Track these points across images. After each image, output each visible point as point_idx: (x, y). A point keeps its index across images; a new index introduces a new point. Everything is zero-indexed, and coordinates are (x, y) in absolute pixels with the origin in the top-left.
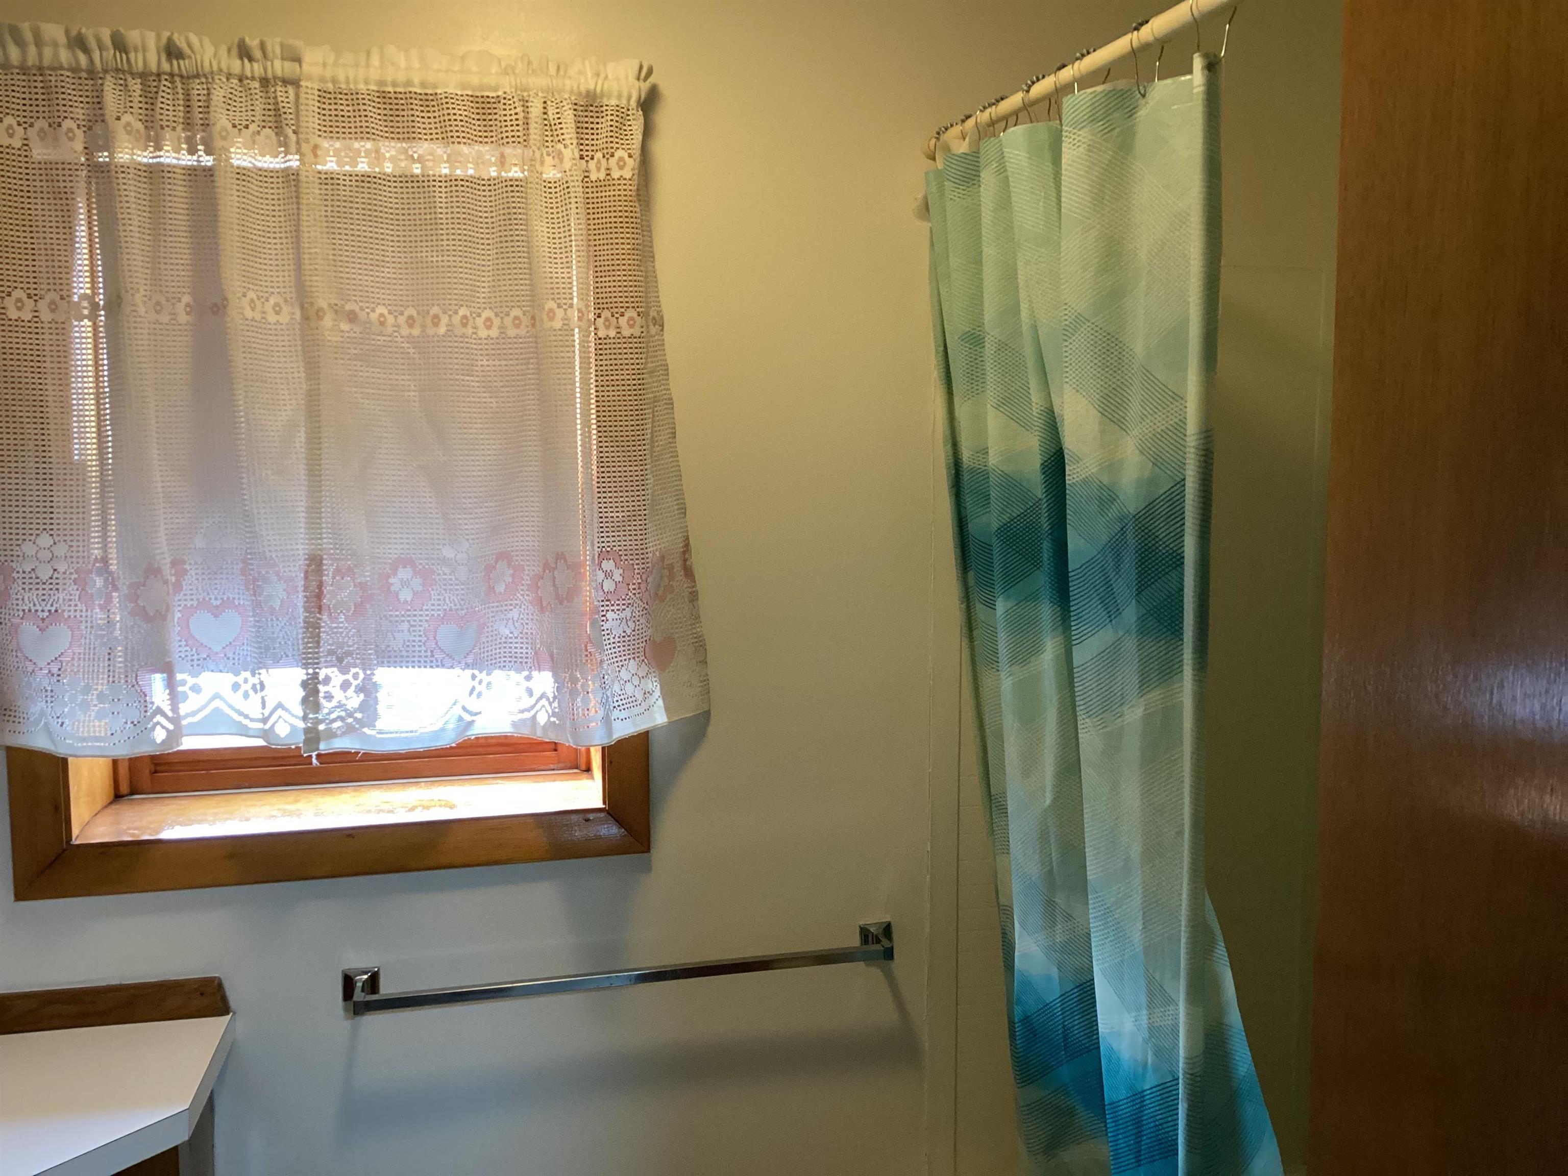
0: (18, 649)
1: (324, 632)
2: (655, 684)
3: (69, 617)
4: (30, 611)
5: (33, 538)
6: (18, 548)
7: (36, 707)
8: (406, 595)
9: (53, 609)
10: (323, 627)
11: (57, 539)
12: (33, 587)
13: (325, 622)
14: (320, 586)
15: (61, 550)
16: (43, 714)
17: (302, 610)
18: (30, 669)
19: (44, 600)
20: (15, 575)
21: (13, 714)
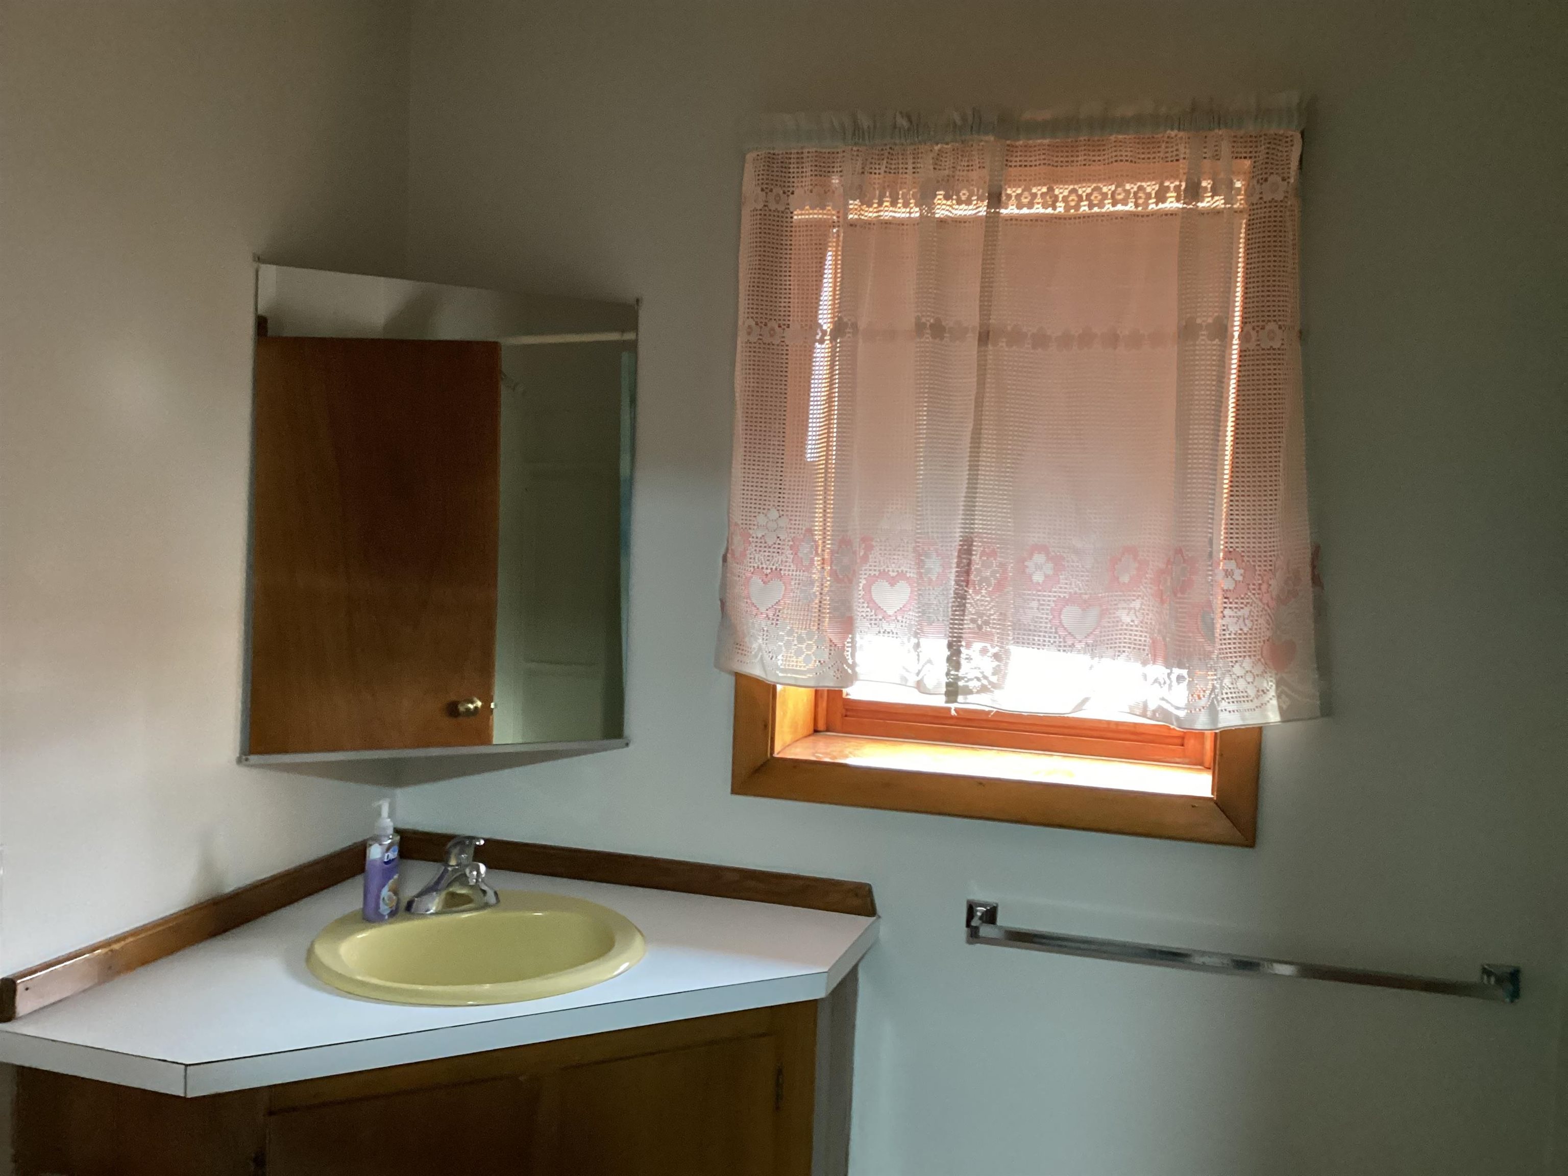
0: (749, 597)
1: (969, 603)
2: (1270, 683)
3: (785, 574)
4: (758, 567)
5: (765, 511)
6: (754, 519)
7: (757, 643)
8: (1038, 578)
9: (774, 567)
10: (969, 599)
11: (781, 513)
12: (763, 549)
13: (970, 595)
14: (969, 564)
15: (783, 522)
16: (760, 649)
17: (953, 583)
18: (754, 613)
19: (768, 560)
20: (751, 539)
21: (741, 647)
